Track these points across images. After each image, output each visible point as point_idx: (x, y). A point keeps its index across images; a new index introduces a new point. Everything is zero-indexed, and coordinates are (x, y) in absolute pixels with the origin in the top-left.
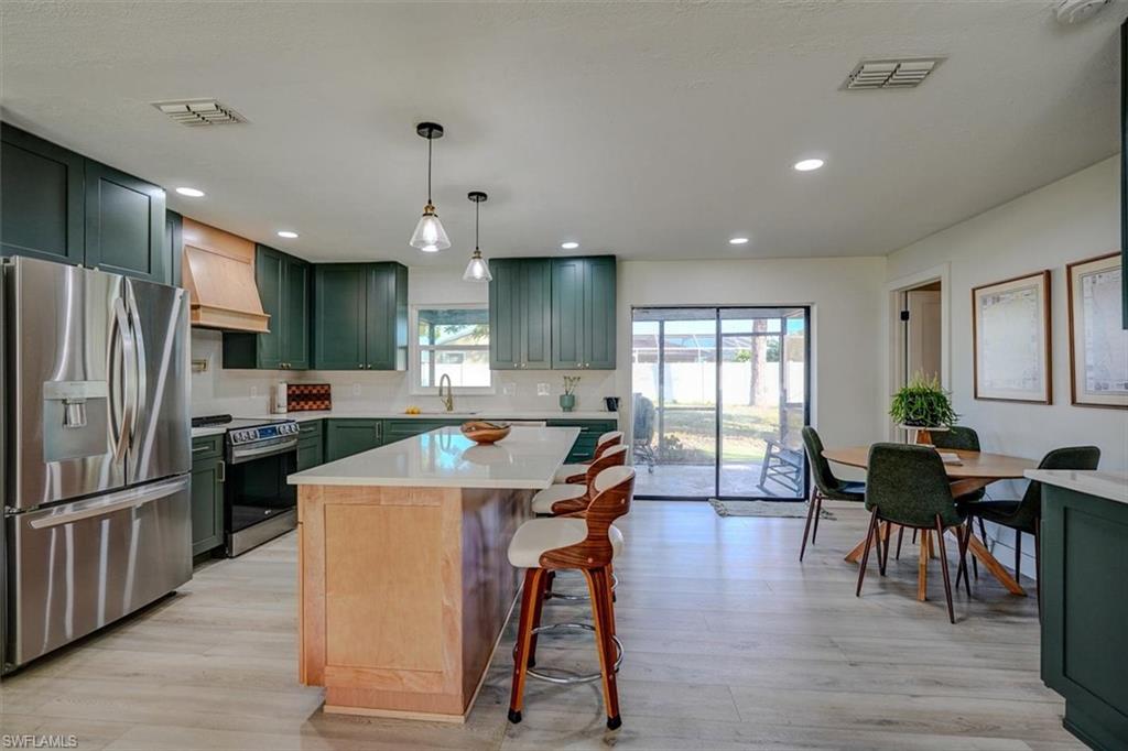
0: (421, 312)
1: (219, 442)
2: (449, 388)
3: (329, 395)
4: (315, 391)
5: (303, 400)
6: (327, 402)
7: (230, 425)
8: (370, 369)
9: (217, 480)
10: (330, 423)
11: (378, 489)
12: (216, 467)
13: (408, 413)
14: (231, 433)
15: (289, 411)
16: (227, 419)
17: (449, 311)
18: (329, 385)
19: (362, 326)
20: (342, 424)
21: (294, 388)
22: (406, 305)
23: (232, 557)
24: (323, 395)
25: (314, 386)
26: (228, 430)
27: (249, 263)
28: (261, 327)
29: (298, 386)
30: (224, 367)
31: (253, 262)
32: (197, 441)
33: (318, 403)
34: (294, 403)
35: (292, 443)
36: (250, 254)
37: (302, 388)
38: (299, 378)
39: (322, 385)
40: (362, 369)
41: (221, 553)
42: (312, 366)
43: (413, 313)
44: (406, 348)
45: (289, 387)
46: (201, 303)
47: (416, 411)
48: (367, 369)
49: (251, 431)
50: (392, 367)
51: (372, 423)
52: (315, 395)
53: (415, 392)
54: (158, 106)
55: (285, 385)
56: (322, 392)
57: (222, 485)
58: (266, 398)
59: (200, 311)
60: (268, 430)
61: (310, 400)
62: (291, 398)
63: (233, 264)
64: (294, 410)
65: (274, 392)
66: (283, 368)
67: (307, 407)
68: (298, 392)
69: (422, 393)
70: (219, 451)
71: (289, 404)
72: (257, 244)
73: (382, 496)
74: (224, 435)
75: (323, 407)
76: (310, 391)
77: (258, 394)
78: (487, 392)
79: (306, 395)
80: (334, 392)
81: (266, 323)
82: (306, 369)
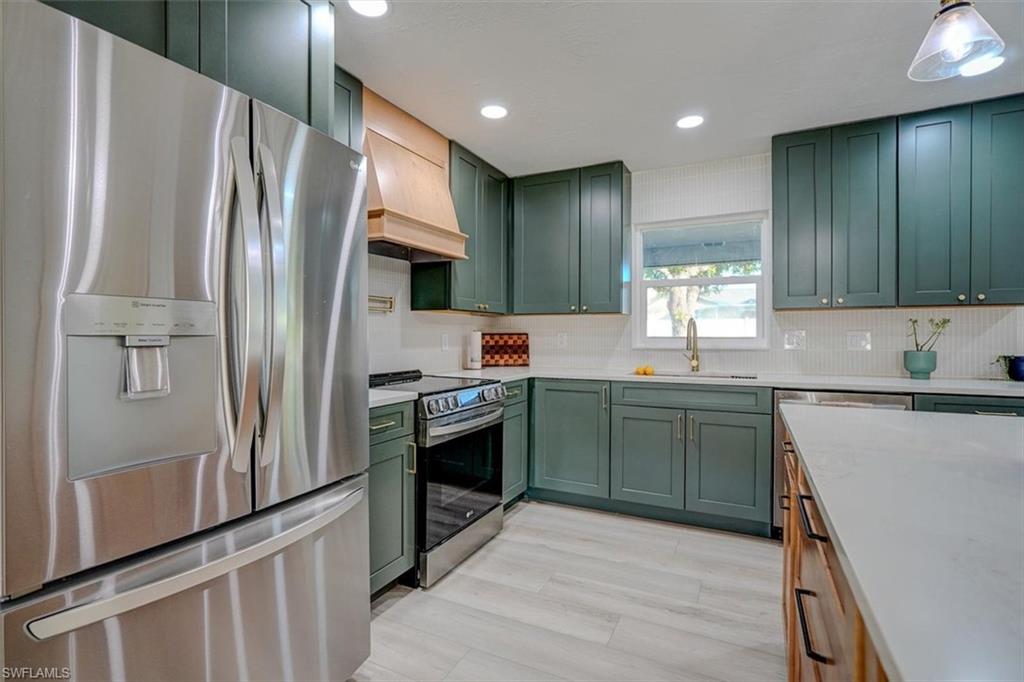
1: (409, 412)
2: (698, 335)
3: (527, 346)
4: (511, 342)
5: (497, 353)
6: (524, 356)
7: (422, 386)
8: (585, 312)
9: (406, 470)
10: (537, 383)
12: (404, 452)
13: (638, 373)
14: (425, 400)
15: (483, 366)
16: (416, 376)
18: (527, 335)
19: (575, 255)
20: (553, 386)
21: (488, 338)
22: (630, 225)
23: (424, 588)
24: (520, 347)
25: (510, 335)
26: (421, 395)
27: (442, 167)
28: (455, 249)
29: (492, 335)
30: (412, 309)
31: (447, 166)
32: (377, 414)
33: (515, 357)
34: (488, 357)
35: (498, 412)
36: (442, 153)
37: (497, 338)
38: (494, 325)
39: (519, 335)
40: (574, 312)
41: (411, 579)
42: (510, 310)
44: (630, 284)
45: (483, 335)
46: (386, 207)
47: (649, 370)
48: (580, 312)
49: (450, 398)
51: (596, 387)
52: (511, 347)
53: (639, 344)
55: (480, 334)
56: (520, 342)
57: (413, 477)
58: (458, 350)
59: (384, 218)
61: (506, 353)
62: (487, 350)
64: (488, 365)
65: (466, 342)
66: (480, 312)
67: (502, 362)
68: (491, 343)
69: (648, 346)
70: (409, 427)
71: (483, 358)
72: (451, 142)
74: (416, 402)
75: (520, 362)
76: (506, 342)
77: (450, 344)
78: (752, 346)
79: (501, 347)
80: (533, 343)
81: (463, 247)
82: (502, 314)
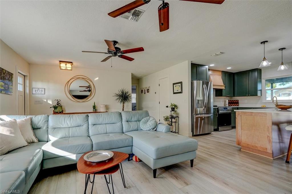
0: (266, 80)
2: (277, 100)
4: (235, 102)
6: (238, 104)
8: (250, 96)
9: (216, 116)
11: (252, 112)
12: (216, 114)
13: (262, 107)
16: (216, 106)
17: (276, 79)
18: (238, 100)
19: (247, 86)
21: (230, 101)
22: (261, 79)
23: (219, 131)
25: (234, 100)
27: (220, 75)
28: (223, 88)
32: (214, 109)
33: (236, 104)
34: (230, 104)
35: (230, 111)
36: (221, 73)
37: (232, 101)
38: (231, 99)
39: (236, 100)
40: (247, 96)
41: (217, 130)
42: (234, 96)
43: (263, 81)
44: (261, 90)
45: (229, 101)
47: (264, 106)
48: (249, 96)
49: (222, 108)
50: (256, 95)
53: (264, 102)
54: (211, 55)
55: (228, 100)
56: (237, 102)
58: (224, 103)
60: (225, 108)
62: (229, 103)
63: (217, 76)
64: (230, 106)
65: (225, 102)
66: (228, 96)
67: (233, 105)
68: (230, 102)
69: (266, 102)
70: (217, 111)
71: (229, 104)
72: (222, 71)
73: (253, 114)
74: (217, 109)
77: (222, 102)
79: (233, 103)
80: (239, 102)
81: (224, 87)
82: (232, 97)
